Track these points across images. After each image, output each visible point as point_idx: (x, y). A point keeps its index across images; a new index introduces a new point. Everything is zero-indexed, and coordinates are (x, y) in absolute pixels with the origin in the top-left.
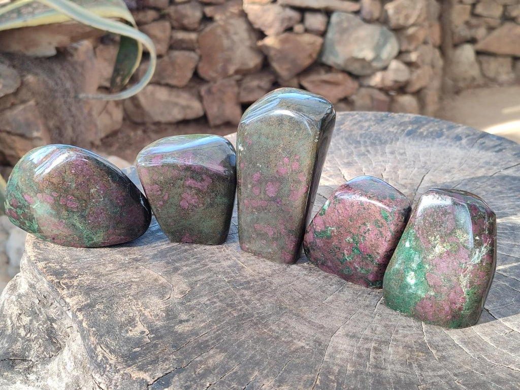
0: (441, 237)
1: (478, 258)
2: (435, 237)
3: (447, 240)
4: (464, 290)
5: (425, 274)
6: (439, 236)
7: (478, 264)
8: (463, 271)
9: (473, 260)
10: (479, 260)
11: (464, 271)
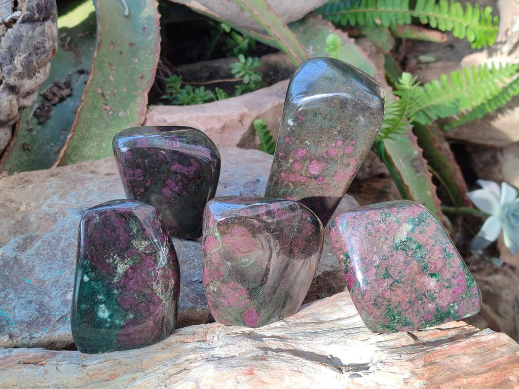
0: (119, 256)
1: (164, 260)
2: (113, 258)
3: (126, 256)
4: (161, 298)
5: (116, 300)
6: (116, 255)
7: (166, 265)
8: (154, 279)
9: (159, 264)
10: (166, 261)
11: (156, 279)
